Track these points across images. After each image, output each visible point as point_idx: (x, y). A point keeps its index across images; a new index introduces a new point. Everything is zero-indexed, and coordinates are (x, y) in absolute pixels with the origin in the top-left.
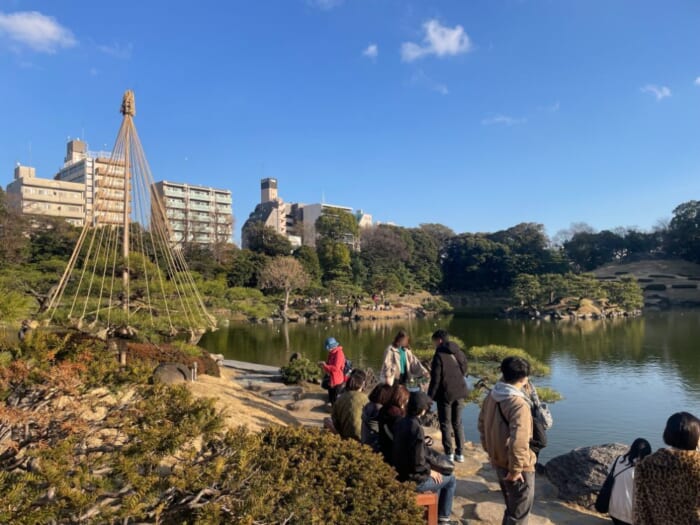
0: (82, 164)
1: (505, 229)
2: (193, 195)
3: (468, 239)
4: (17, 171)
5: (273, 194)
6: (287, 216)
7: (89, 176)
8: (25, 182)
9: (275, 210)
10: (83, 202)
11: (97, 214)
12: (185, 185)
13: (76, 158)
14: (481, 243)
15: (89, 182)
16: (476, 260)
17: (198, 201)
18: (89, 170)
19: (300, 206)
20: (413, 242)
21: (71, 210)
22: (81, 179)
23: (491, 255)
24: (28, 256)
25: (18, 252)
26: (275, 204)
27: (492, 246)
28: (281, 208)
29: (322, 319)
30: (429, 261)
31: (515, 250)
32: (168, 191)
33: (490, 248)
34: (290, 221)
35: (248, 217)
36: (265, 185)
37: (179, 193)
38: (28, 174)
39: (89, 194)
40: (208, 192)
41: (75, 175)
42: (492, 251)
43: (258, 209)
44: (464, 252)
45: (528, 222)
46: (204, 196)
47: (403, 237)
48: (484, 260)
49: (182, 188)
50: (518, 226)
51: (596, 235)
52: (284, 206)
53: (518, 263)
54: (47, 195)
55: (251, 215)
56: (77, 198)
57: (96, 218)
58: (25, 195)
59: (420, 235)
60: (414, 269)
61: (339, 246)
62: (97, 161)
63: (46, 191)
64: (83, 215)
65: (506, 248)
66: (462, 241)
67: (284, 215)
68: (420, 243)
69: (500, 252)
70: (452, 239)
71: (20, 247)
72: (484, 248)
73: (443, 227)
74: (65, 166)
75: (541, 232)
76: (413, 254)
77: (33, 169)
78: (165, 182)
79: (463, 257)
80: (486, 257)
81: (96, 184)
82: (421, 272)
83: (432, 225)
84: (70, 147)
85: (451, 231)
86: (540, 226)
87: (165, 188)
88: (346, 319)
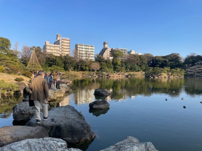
0: (59, 40)
1: (168, 55)
2: (85, 47)
3: (156, 58)
4: (46, 42)
5: (106, 46)
6: (110, 52)
7: (61, 43)
8: (47, 45)
9: (106, 50)
10: (59, 49)
11: (62, 52)
12: (83, 45)
13: (58, 38)
14: (160, 59)
15: (61, 45)
16: (158, 64)
17: (86, 48)
18: (61, 42)
19: (113, 49)
20: (139, 59)
21: (57, 51)
22: (59, 44)
23: (163, 62)
24: (45, 62)
25: (43, 61)
26: (107, 49)
27: (163, 60)
28: (108, 50)
29: (102, 77)
30: (144, 64)
31: (170, 60)
32: (79, 46)
33: (162, 60)
34: (111, 53)
35: (100, 52)
36: (104, 44)
37: (81, 47)
38: (48, 43)
39: (61, 48)
40: (88, 46)
41: (58, 43)
42: (163, 61)
43: (102, 50)
44: (155, 61)
45: (174, 53)
46: (87, 47)
47: (136, 58)
48: (160, 64)
49: (82, 45)
50: (171, 54)
51: (195, 57)
52: (109, 49)
53: (170, 64)
54: (52, 48)
55: (101, 51)
56: (58, 49)
57: (62, 53)
58: (47, 48)
59: (142, 57)
60: (140, 66)
61: (117, 60)
62: (62, 40)
63: (51, 47)
64: (59, 52)
65: (167, 60)
66: (155, 58)
67: (109, 51)
68: (142, 59)
69: (166, 61)
70: (152, 58)
71: (44, 60)
72: (161, 60)
73: (151, 54)
74: (56, 40)
75: (179, 56)
76: (140, 62)
77: (49, 42)
78: (78, 44)
79: (155, 63)
80: (161, 63)
81: (62, 45)
82: (142, 67)
83: (147, 54)
84: (57, 36)
85: (152, 55)
86: (178, 54)
87: (78, 45)
88: (107, 77)
